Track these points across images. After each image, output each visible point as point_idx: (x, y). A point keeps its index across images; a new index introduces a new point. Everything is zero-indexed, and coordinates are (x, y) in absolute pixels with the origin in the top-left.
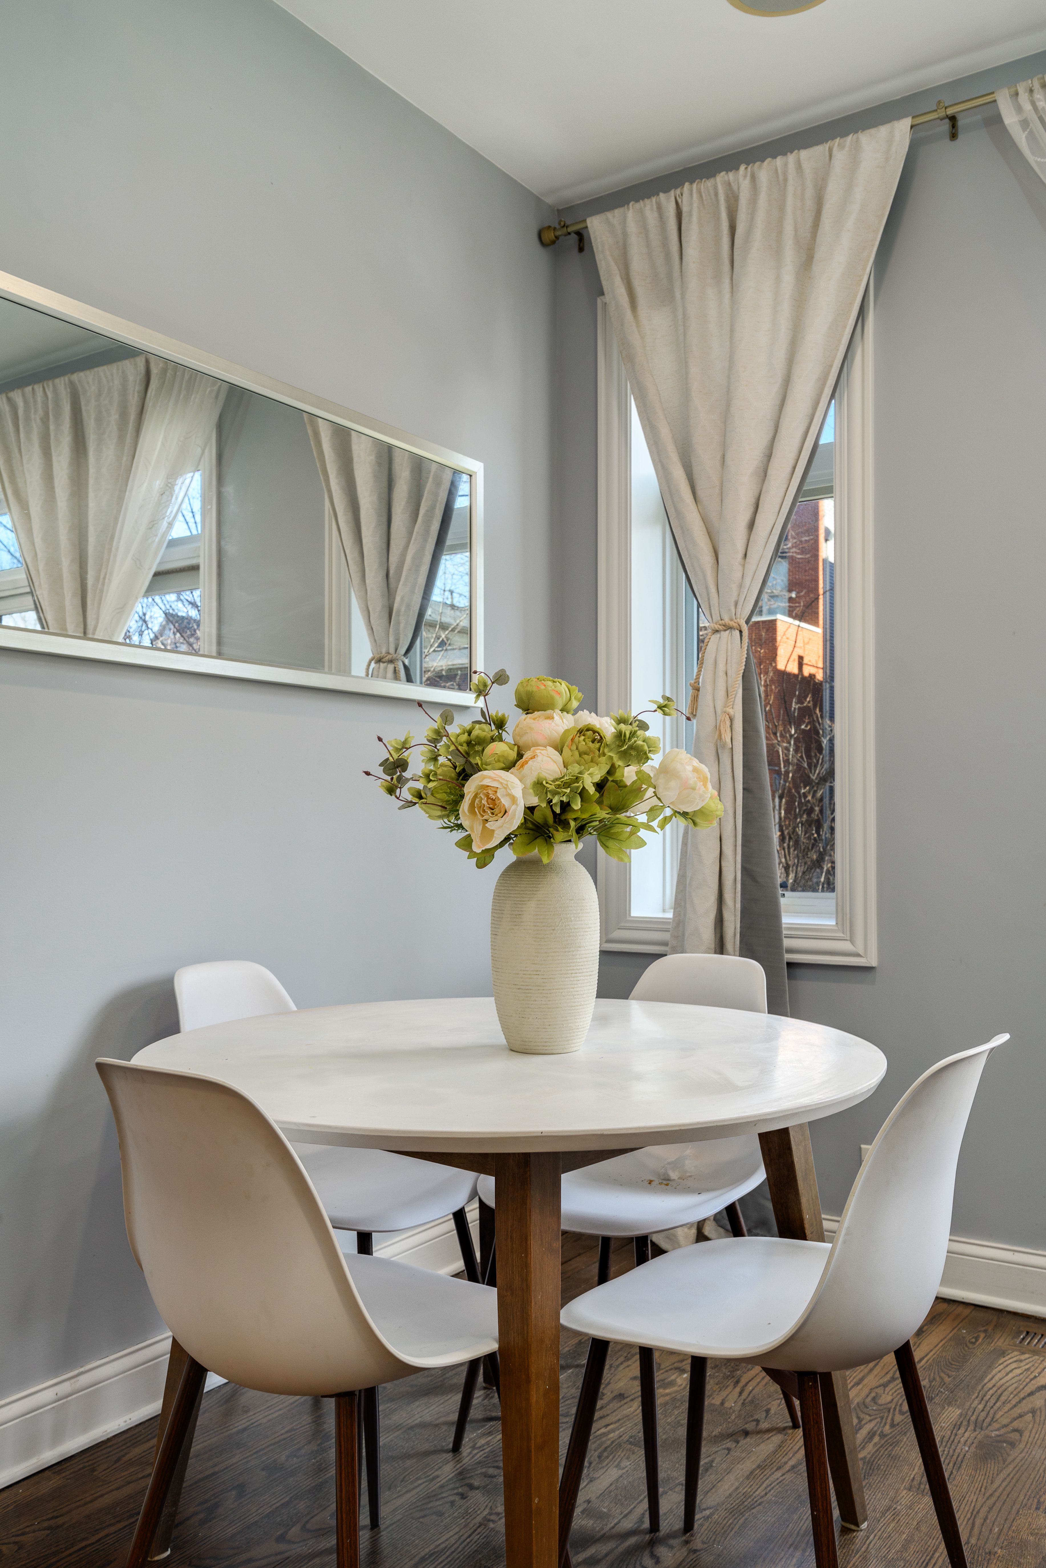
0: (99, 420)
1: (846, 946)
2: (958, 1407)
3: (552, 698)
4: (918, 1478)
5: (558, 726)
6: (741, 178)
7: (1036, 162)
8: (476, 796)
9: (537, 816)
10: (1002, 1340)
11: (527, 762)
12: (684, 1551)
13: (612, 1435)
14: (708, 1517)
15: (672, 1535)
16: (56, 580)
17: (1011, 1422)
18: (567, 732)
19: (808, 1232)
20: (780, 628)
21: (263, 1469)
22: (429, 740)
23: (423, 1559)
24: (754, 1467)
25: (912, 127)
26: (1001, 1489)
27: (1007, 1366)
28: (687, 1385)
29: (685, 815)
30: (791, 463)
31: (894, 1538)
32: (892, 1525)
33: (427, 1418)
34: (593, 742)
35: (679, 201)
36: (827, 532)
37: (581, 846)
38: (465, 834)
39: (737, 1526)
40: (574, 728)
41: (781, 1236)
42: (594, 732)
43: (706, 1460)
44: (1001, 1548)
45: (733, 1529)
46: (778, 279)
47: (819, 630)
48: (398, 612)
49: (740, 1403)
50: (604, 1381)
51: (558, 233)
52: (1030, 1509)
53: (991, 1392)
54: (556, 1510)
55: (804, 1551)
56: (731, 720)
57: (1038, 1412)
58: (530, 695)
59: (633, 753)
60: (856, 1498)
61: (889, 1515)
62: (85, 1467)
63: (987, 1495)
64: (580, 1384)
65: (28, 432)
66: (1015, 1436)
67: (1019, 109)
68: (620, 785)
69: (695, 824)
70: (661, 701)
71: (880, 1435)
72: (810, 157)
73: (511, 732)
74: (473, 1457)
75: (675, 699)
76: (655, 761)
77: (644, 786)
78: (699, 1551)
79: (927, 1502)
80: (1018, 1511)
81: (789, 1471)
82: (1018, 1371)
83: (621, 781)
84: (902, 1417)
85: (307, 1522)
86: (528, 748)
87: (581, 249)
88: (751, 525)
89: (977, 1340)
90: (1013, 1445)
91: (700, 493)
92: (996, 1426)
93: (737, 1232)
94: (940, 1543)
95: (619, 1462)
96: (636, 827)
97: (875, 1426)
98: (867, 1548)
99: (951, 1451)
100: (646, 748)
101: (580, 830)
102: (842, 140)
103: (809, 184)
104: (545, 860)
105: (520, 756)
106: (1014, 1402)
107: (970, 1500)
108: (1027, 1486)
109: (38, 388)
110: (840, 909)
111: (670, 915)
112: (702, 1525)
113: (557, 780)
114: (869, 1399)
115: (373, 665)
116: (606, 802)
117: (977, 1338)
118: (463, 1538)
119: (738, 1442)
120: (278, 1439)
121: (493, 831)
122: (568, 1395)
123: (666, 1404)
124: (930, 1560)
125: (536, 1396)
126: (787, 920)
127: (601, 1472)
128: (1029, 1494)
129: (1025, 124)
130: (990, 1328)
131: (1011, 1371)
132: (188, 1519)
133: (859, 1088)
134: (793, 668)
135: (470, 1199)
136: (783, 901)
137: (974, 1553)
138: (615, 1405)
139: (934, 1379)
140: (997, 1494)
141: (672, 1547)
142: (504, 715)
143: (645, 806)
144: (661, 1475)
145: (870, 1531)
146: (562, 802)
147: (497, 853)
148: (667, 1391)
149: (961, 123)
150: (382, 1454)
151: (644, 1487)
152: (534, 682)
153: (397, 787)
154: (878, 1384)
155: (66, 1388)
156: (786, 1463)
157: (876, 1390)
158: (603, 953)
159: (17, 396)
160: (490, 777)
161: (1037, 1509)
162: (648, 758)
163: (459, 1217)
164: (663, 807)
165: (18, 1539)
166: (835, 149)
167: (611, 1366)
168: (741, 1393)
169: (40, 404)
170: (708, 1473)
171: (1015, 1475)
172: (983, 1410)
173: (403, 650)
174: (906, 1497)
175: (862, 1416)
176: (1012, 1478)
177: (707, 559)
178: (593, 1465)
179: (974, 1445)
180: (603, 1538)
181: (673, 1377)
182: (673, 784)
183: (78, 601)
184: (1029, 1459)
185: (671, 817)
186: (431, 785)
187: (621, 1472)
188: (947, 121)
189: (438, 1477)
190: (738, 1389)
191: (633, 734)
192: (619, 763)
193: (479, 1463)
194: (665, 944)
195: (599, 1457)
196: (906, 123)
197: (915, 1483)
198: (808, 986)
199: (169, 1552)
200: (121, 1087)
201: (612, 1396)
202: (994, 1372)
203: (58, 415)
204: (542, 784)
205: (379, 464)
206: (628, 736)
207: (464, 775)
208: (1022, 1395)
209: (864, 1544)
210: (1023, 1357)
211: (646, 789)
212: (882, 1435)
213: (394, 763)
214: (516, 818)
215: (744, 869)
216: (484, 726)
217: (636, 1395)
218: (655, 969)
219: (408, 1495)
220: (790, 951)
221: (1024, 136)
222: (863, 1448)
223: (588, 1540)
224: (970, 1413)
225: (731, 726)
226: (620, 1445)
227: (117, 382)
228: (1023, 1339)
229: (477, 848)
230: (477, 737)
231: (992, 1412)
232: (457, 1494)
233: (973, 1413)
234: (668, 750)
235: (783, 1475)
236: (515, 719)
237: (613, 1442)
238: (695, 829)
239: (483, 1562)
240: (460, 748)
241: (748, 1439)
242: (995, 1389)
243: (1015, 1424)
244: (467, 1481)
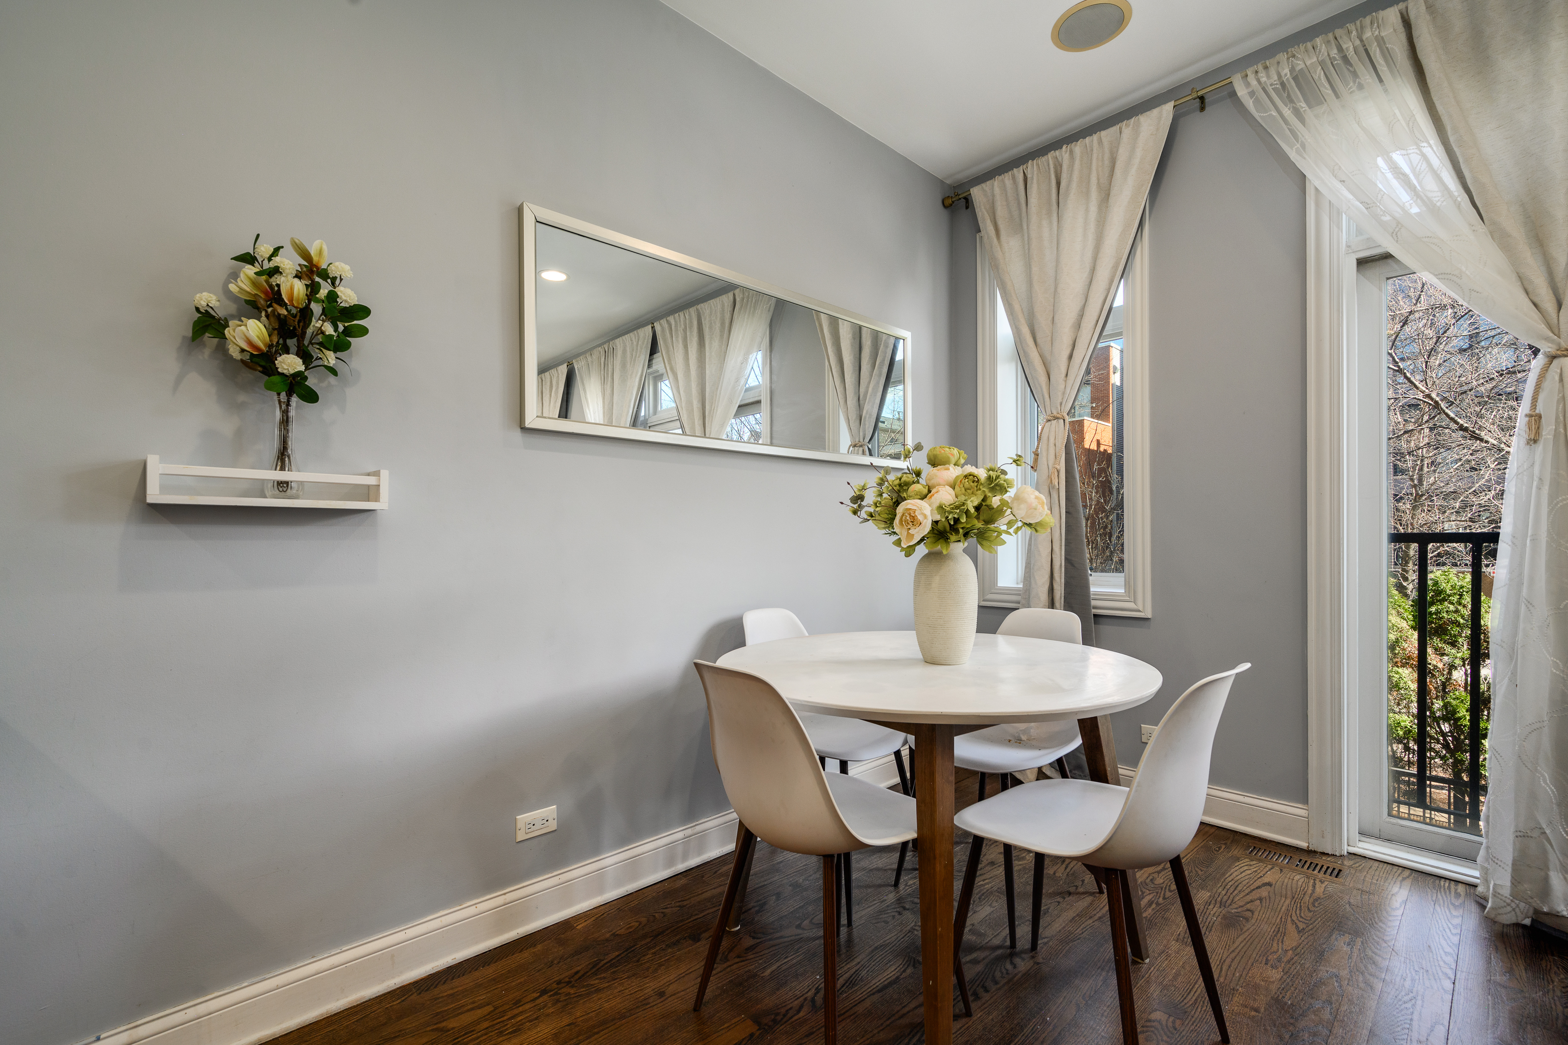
0: (711, 327)
1: (1131, 605)
2: (1208, 891)
3: (949, 458)
4: (1182, 934)
5: (952, 473)
6: (1063, 154)
7: (1260, 116)
8: (903, 515)
9: (940, 526)
10: (1237, 851)
11: (933, 495)
12: (1031, 963)
13: (987, 886)
14: (1046, 943)
15: (1023, 952)
16: (690, 412)
17: (1245, 905)
18: (957, 477)
19: (1109, 778)
20: (1086, 424)
21: (790, 886)
22: (877, 484)
23: (876, 948)
24: (1075, 915)
25: (1174, 107)
26: (1240, 948)
27: (1241, 868)
28: (1032, 860)
29: (1029, 525)
30: (1096, 318)
31: (1167, 971)
32: (1166, 962)
33: (880, 865)
34: (973, 482)
35: (1026, 172)
36: (1115, 368)
37: (966, 544)
38: (898, 537)
39: (1064, 951)
40: (962, 474)
41: (1092, 780)
42: (974, 476)
43: (1045, 908)
44: (1242, 987)
45: (1062, 952)
46: (1087, 210)
47: (1110, 425)
48: (865, 417)
49: (1065, 875)
50: (983, 853)
51: (953, 200)
52: (1261, 963)
53: (1230, 884)
54: (952, 935)
55: (1108, 972)
56: (1058, 472)
57: (1264, 900)
58: (935, 456)
59: (998, 488)
60: (1141, 943)
61: (1163, 956)
62: (699, 874)
63: (1230, 951)
64: (968, 853)
65: (677, 337)
66: (1249, 914)
67: (1248, 85)
68: (990, 507)
69: (1036, 531)
70: (1015, 457)
71: (1156, 904)
72: (1106, 135)
73: (924, 479)
74: (906, 891)
75: (1023, 456)
76: (1011, 493)
77: (1005, 508)
78: (1040, 963)
79: (1190, 951)
80: (1253, 964)
81: (1097, 920)
82: (1249, 872)
83: (991, 505)
84: (1171, 894)
85: (813, 919)
86: (934, 487)
87: (967, 208)
88: (1070, 357)
89: (1219, 849)
90: (1247, 919)
91: (1039, 341)
92: (1234, 906)
93: (1064, 776)
94: (1199, 978)
95: (991, 903)
96: (1000, 533)
97: (1153, 897)
98: (1149, 976)
99: (1204, 919)
100: (1006, 485)
101: (966, 535)
102: (1128, 121)
103: (1107, 151)
104: (945, 552)
105: (929, 491)
106: (1247, 892)
107: (1219, 952)
108: (1258, 948)
109: (681, 314)
110: (1127, 583)
111: (1021, 586)
112: (1042, 948)
113: (951, 505)
114: (1149, 880)
115: (851, 448)
116: (981, 518)
117: (1220, 848)
118: (899, 938)
119: (1064, 898)
120: (798, 869)
121: (913, 535)
122: (961, 859)
123: (1020, 870)
124: (1192, 988)
125: (939, 868)
126: (1093, 589)
127: (980, 908)
128: (1260, 953)
129: (1252, 94)
130: (1229, 842)
131: (1244, 871)
132: (750, 909)
133: (1145, 693)
134: (1094, 447)
135: (904, 744)
136: (1091, 578)
137: (1223, 988)
138: (988, 868)
139: (1191, 871)
140: (1237, 951)
141: (1023, 959)
142: (920, 469)
143: (1005, 520)
144: (1017, 914)
145: (1151, 964)
146: (954, 517)
147: (917, 548)
148: (1020, 863)
149: (1207, 100)
150: (853, 884)
151: (1006, 920)
152: (938, 449)
153: (858, 510)
154: (1154, 871)
155: (689, 832)
156: (1095, 915)
157: (1153, 875)
158: (980, 607)
159: (671, 319)
160: (911, 504)
161: (1266, 964)
162: (1007, 491)
163: (898, 754)
164: (1016, 520)
165: (664, 911)
166: (1123, 127)
167: (986, 845)
168: (1066, 868)
169: (682, 322)
170: (1046, 916)
171: (1249, 939)
172: (1225, 895)
173: (867, 440)
174: (1174, 946)
175: (1144, 890)
176: (1247, 942)
177: (1043, 378)
178: (976, 903)
179: (1220, 917)
180: (981, 948)
181: (1024, 855)
182: (1022, 506)
183: (701, 422)
184: (1259, 931)
185: (1021, 527)
186: (878, 509)
187: (992, 909)
188: (1198, 100)
189: (886, 900)
190: (1064, 866)
191: (998, 477)
192: (989, 494)
193: (909, 894)
194: (1018, 603)
195: (979, 898)
196: (1171, 104)
197: (1181, 937)
198: (1106, 629)
199: (739, 927)
200: (707, 676)
201: (987, 862)
202: (1232, 871)
203: (691, 327)
204: (942, 507)
205: (854, 338)
206: (994, 478)
207: (897, 503)
208: (1252, 887)
209: (1147, 973)
210: (1252, 863)
211: (1006, 510)
212: (1158, 904)
213: (857, 497)
214: (927, 527)
215: (1066, 559)
216: (908, 475)
217: (1001, 863)
218: (1011, 618)
219: (869, 909)
220: (1095, 608)
221: (1251, 101)
222: (1145, 911)
223: (972, 948)
224: (1216, 896)
225: (1058, 476)
226: (992, 893)
227: (719, 307)
228: (1252, 851)
229: (904, 545)
230: (905, 481)
231: (1232, 896)
232: (896, 911)
233: (1219, 896)
234: (1019, 486)
235: (1094, 922)
236: (927, 471)
237: (987, 890)
238: (1036, 534)
239: (911, 954)
240: (894, 488)
241: (1071, 897)
242: (1233, 882)
243: (1248, 906)
244: (902, 905)
